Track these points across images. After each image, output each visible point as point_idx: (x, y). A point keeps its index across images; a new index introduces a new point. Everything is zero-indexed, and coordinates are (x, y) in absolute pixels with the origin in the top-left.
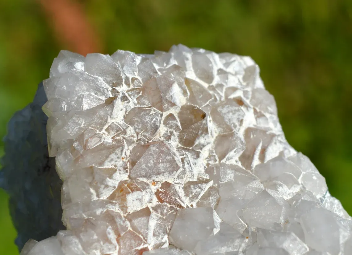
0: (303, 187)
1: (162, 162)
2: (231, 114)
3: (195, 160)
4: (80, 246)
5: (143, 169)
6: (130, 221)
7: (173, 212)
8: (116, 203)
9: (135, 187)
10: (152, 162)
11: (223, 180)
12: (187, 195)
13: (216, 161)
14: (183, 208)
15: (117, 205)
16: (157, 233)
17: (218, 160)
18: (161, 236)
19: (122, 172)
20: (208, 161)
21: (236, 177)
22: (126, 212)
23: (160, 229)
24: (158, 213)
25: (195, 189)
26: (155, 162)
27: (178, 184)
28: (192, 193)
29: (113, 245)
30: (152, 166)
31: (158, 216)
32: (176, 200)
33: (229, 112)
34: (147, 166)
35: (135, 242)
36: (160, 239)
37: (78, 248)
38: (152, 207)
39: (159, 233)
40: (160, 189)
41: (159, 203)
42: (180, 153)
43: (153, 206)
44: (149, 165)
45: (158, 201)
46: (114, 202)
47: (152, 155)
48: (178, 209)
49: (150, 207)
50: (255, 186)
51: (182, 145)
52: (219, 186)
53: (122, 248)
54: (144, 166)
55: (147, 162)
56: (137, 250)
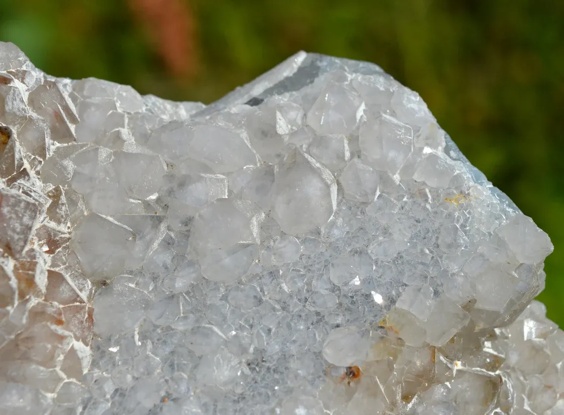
0: (128, 113)
1: (23, 216)
2: (14, 102)
3: (30, 181)
4: (42, 368)
5: (18, 240)
6: (54, 299)
7: (68, 251)
8: (30, 297)
9: (31, 264)
10: (17, 225)
11: (69, 176)
12: (59, 222)
13: (40, 162)
14: (69, 239)
15: (32, 297)
16: (81, 286)
17: (42, 160)
18: (86, 285)
19: (6, 262)
20: (35, 169)
21: (75, 162)
22: (42, 294)
23: (78, 280)
24: (60, 266)
25: (61, 209)
26: (18, 221)
27: (44, 220)
28: (62, 217)
29: (68, 336)
30: (21, 229)
31: (63, 269)
32: (61, 237)
33: (13, 104)
34: (18, 234)
35: (81, 314)
36: (87, 288)
37: (42, 372)
38: (50, 267)
39: (83, 284)
40: (40, 242)
41: (51, 255)
42: (16, 187)
43: (50, 265)
44: (18, 230)
45: (48, 255)
46: (28, 297)
47: (11, 218)
48: (68, 243)
49: (49, 269)
50: (104, 155)
51: (5, 178)
52: (70, 186)
53: (76, 331)
54: (16, 237)
55: (14, 230)
56: (87, 318)
